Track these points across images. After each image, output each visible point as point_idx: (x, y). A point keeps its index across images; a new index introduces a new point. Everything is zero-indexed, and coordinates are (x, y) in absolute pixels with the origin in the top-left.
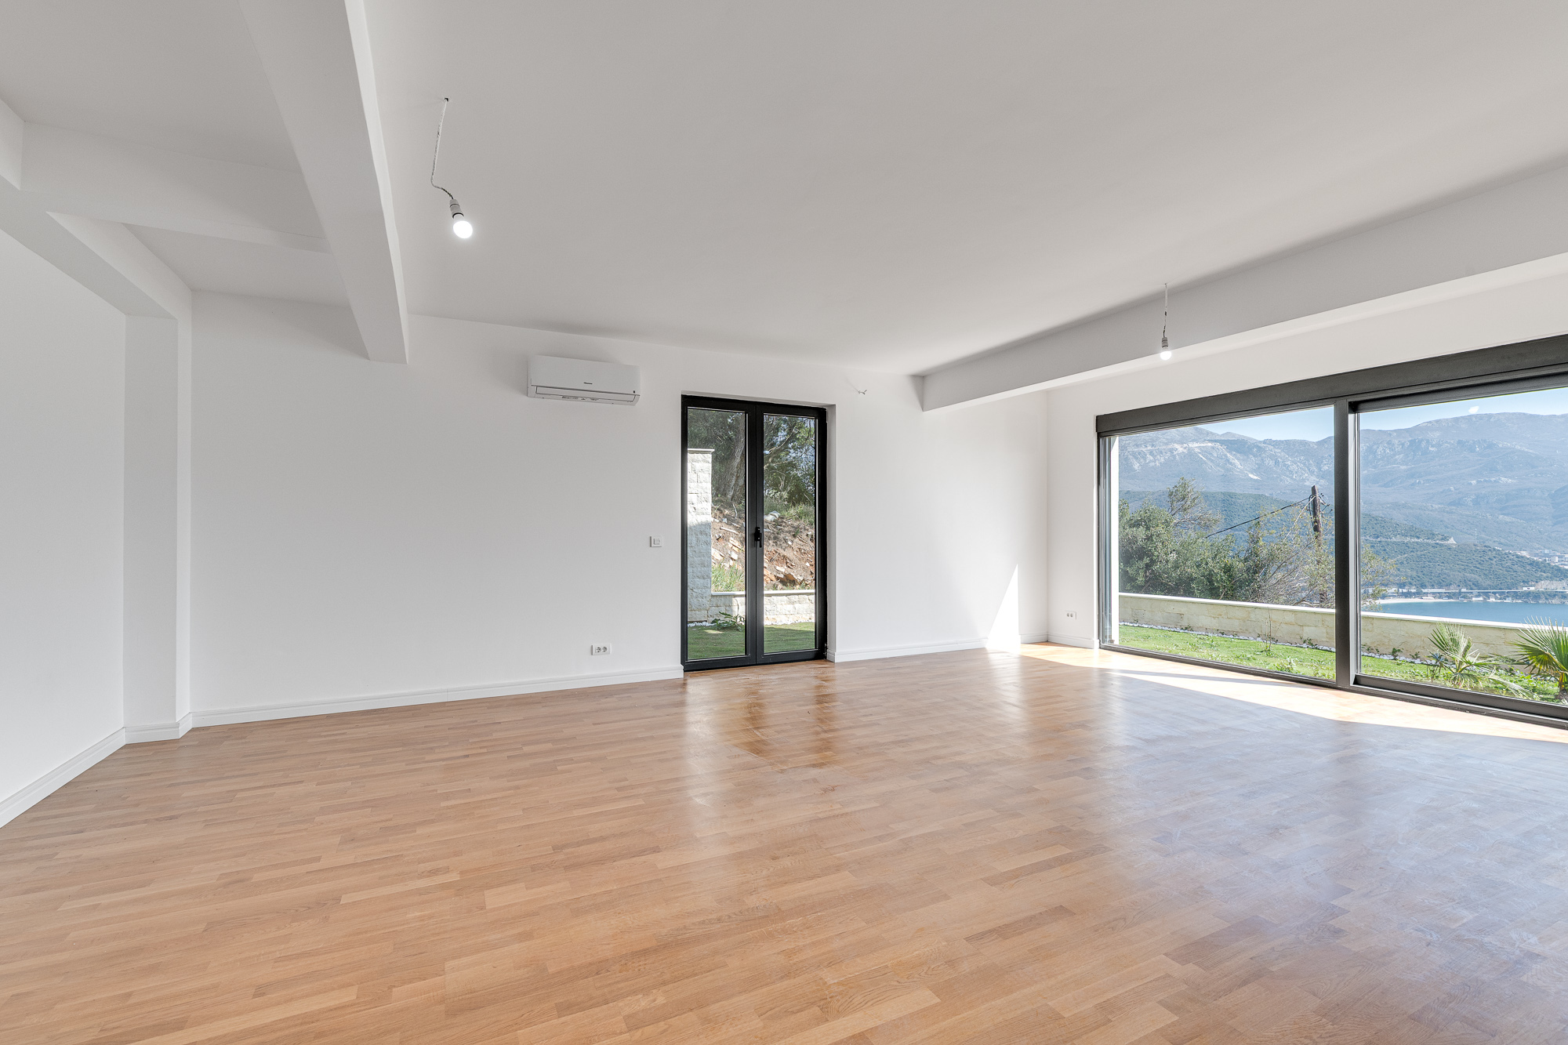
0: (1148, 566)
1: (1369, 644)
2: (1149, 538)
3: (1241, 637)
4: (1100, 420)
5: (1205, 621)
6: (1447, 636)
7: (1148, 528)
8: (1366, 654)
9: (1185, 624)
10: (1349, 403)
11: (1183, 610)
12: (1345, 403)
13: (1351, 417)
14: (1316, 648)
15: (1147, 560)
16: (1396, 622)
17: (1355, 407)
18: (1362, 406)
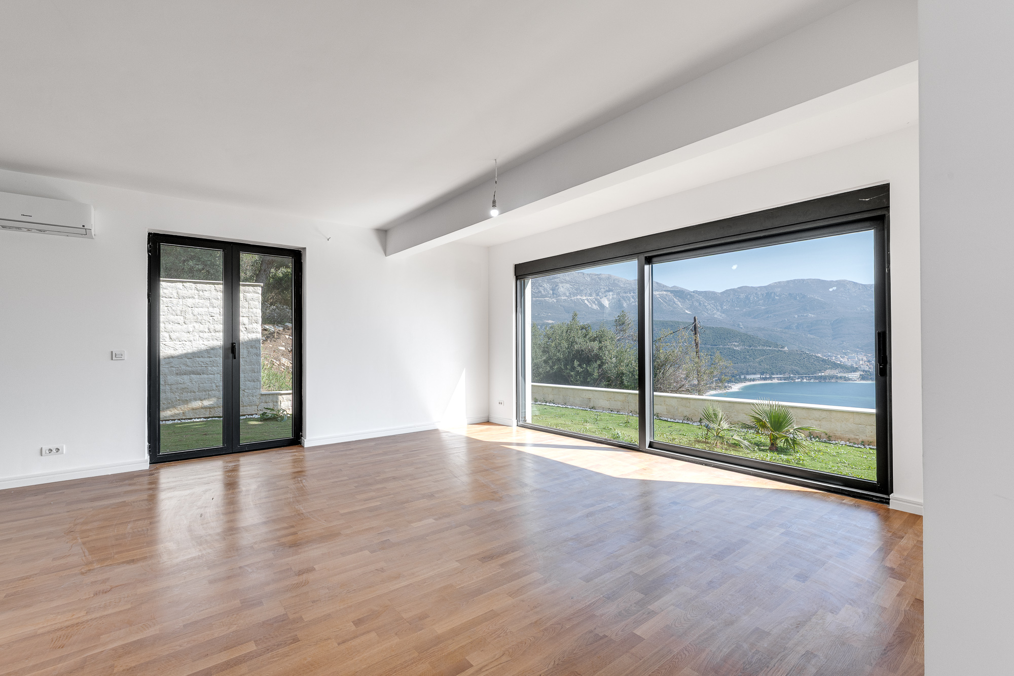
0: (600, 366)
1: (688, 416)
2: (600, 348)
3: (621, 413)
4: (518, 267)
5: (603, 403)
6: (711, 412)
7: (600, 342)
8: (686, 422)
9: (591, 405)
10: (645, 257)
11: (590, 395)
12: (642, 257)
13: (647, 267)
14: (660, 419)
15: (599, 362)
16: (702, 401)
17: (649, 260)
18: (654, 259)
